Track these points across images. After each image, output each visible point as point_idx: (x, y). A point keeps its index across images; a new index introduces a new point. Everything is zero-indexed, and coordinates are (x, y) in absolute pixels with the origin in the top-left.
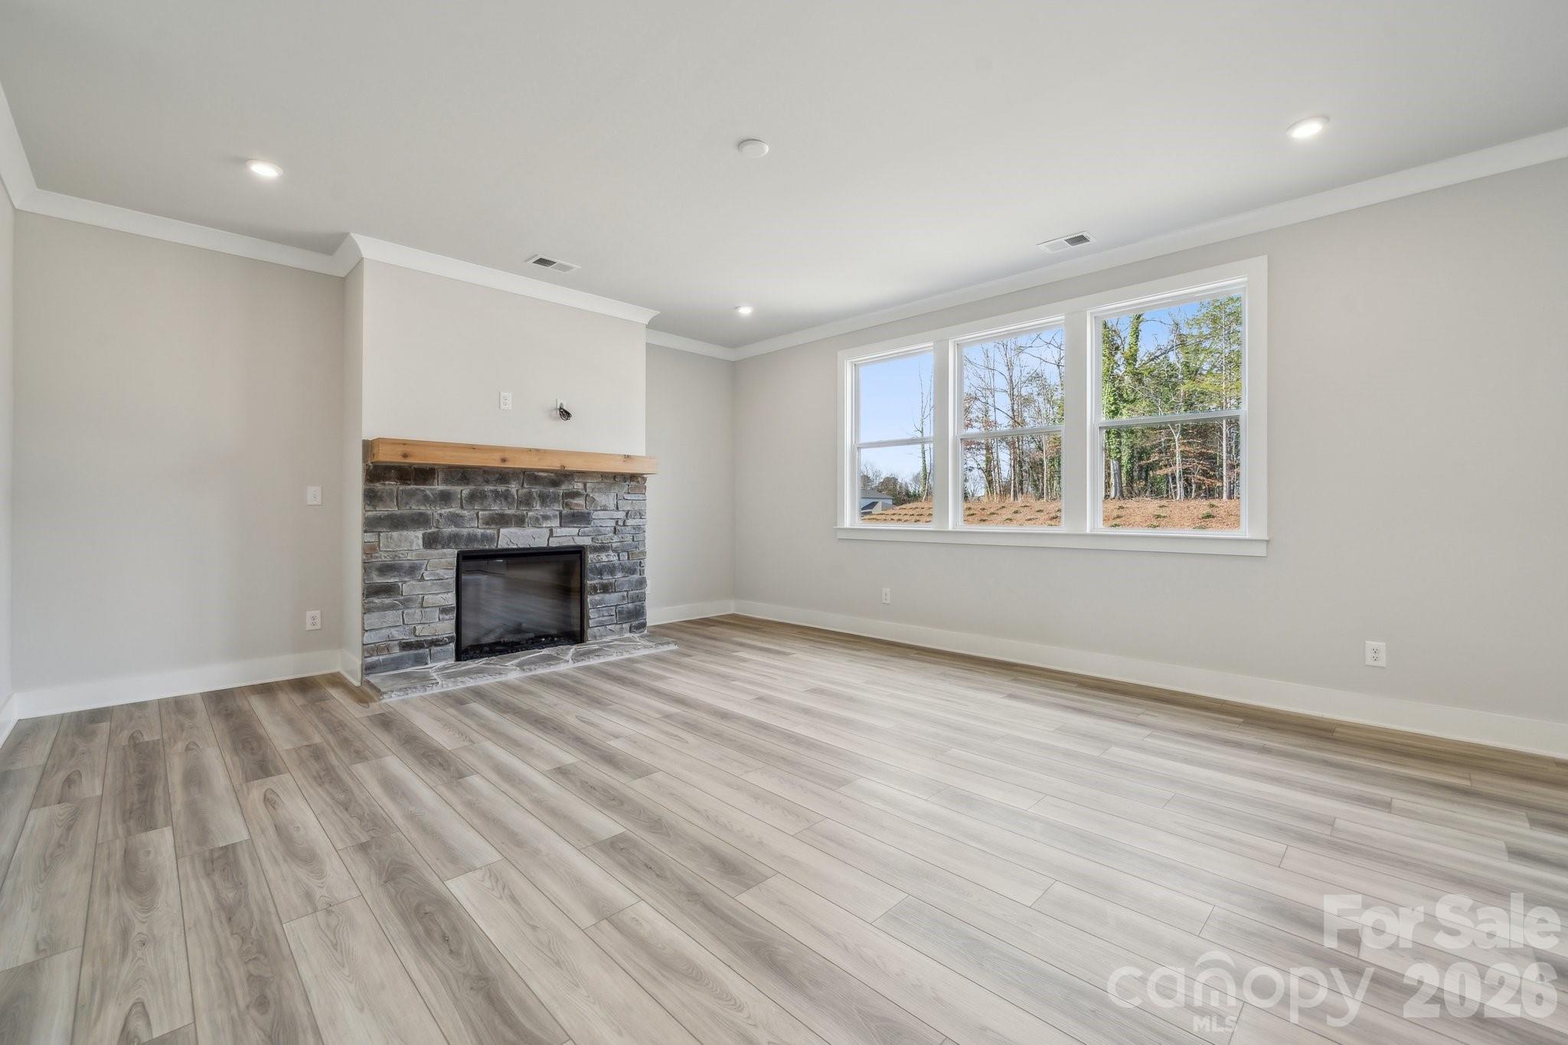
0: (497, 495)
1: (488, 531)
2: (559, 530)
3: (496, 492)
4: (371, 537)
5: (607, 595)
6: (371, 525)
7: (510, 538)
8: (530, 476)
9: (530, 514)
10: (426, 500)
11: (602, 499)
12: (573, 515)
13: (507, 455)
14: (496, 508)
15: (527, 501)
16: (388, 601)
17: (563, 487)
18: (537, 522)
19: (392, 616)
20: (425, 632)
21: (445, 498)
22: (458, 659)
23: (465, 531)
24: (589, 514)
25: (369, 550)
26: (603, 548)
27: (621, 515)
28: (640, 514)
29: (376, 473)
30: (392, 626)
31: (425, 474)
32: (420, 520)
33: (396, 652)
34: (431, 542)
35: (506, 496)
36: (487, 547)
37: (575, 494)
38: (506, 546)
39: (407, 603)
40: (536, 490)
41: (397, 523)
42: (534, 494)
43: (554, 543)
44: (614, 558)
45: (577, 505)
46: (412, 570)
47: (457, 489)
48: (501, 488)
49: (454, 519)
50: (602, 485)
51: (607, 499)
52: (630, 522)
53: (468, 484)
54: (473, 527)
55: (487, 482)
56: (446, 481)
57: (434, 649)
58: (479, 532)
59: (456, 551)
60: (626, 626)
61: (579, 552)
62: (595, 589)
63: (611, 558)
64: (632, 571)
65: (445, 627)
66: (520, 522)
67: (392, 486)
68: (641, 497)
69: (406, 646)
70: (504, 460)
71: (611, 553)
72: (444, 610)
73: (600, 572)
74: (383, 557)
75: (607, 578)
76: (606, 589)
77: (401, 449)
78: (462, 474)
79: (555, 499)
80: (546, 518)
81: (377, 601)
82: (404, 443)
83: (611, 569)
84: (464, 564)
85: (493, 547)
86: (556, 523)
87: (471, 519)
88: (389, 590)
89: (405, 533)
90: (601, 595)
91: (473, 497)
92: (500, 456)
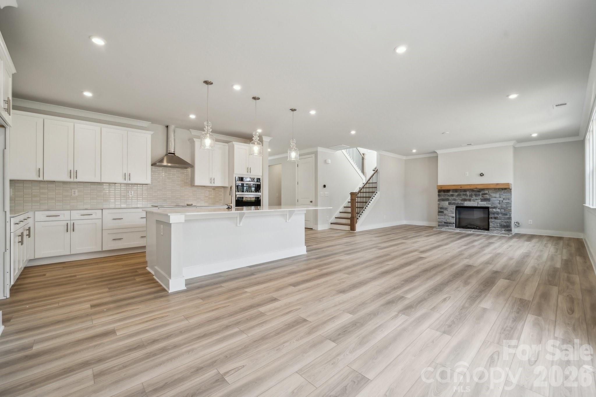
0: (464, 195)
1: (462, 202)
2: (480, 202)
3: (463, 194)
4: (439, 202)
5: (496, 220)
6: (439, 200)
7: (467, 204)
8: (472, 190)
9: (472, 198)
10: (448, 196)
11: (493, 195)
12: (484, 199)
13: (462, 186)
14: (463, 197)
15: (471, 196)
16: (442, 214)
17: (481, 192)
18: (474, 200)
19: (442, 217)
20: (448, 221)
21: (452, 195)
22: (456, 227)
23: (456, 202)
24: (489, 199)
25: (439, 204)
26: (495, 208)
27: (502, 199)
28: (508, 199)
29: (440, 191)
30: (443, 219)
31: (448, 191)
32: (448, 200)
33: (443, 223)
34: (450, 204)
35: (466, 195)
36: (461, 205)
37: (486, 194)
38: (466, 206)
39: (445, 215)
40: (473, 193)
41: (443, 200)
42: (473, 194)
43: (479, 206)
44: (499, 210)
45: (486, 197)
46: (446, 209)
47: (455, 193)
48: (465, 193)
49: (454, 200)
50: (494, 192)
51: (497, 195)
52: (504, 201)
53: (457, 192)
54: (459, 202)
55: (461, 192)
56: (453, 192)
57: (450, 224)
58: (460, 202)
59: (455, 206)
60: (504, 229)
61: (488, 208)
62: (492, 218)
63: (497, 211)
64: (506, 215)
65: (453, 221)
66: (470, 200)
67: (442, 193)
68: (509, 194)
69: (445, 223)
70: (461, 187)
71: (498, 209)
72: (453, 217)
73: (494, 214)
74: (441, 206)
75: (496, 215)
76: (495, 218)
78: (456, 191)
79: (479, 195)
80: (476, 200)
81: (440, 214)
82: (441, 186)
83: (498, 213)
84: (457, 209)
85: (463, 205)
86: (480, 201)
87: (458, 199)
88: (442, 212)
89: (444, 202)
90: (494, 220)
91: (458, 195)
92: (460, 186)
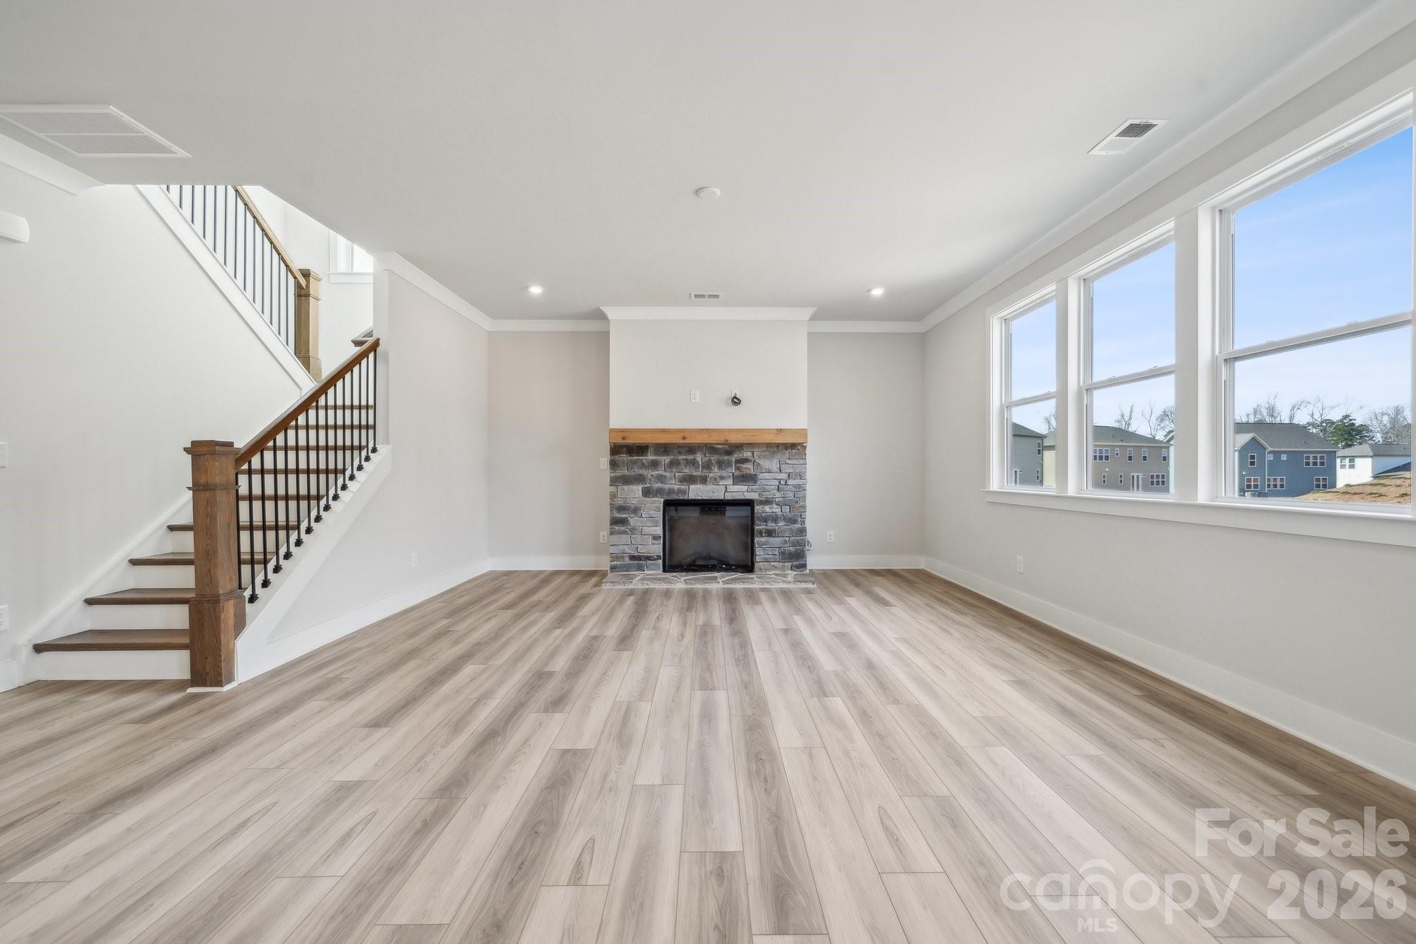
0: (688, 462)
1: (683, 487)
2: (731, 487)
3: (687, 460)
4: (613, 489)
5: (772, 538)
6: (614, 481)
7: (697, 492)
8: (710, 448)
9: (711, 475)
10: (643, 466)
11: (765, 464)
12: (743, 476)
13: (686, 434)
14: (687, 471)
15: (708, 466)
16: (622, 528)
17: (735, 456)
18: (715, 481)
19: (625, 538)
20: (643, 550)
21: (654, 464)
22: (664, 571)
23: (667, 487)
24: (756, 475)
25: (613, 496)
26: (767, 502)
27: (784, 476)
28: (800, 476)
29: (616, 450)
30: (624, 543)
31: (641, 449)
32: (640, 479)
33: (627, 561)
34: (647, 493)
35: (693, 463)
36: (681, 498)
37: (746, 461)
38: (694, 498)
39: (633, 530)
40: (714, 458)
41: (627, 480)
42: (713, 461)
43: (729, 497)
44: (776, 509)
45: (746, 468)
46: (636, 510)
47: (662, 458)
48: (690, 457)
49: (661, 479)
50: (767, 453)
51: (773, 464)
52: (791, 482)
53: (668, 455)
54: (673, 485)
55: (680, 453)
56: (656, 454)
57: (649, 562)
58: (676, 487)
59: (663, 500)
60: (788, 565)
61: (749, 503)
62: (761, 533)
63: (774, 510)
64: (795, 522)
65: (657, 549)
66: (704, 480)
67: (624, 457)
68: (802, 461)
69: (632, 558)
70: (684, 438)
71: (775, 506)
72: (655, 538)
73: (765, 520)
74: (619, 502)
75: (771, 525)
76: (770, 533)
77: (621, 434)
78: (664, 449)
79: (729, 464)
80: (722, 478)
81: (617, 528)
82: (623, 431)
83: (775, 519)
84: (667, 508)
85: (686, 498)
86: (730, 481)
87: (671, 479)
88: (623, 522)
89: (631, 487)
90: (766, 538)
91: (673, 464)
92: (682, 435)
